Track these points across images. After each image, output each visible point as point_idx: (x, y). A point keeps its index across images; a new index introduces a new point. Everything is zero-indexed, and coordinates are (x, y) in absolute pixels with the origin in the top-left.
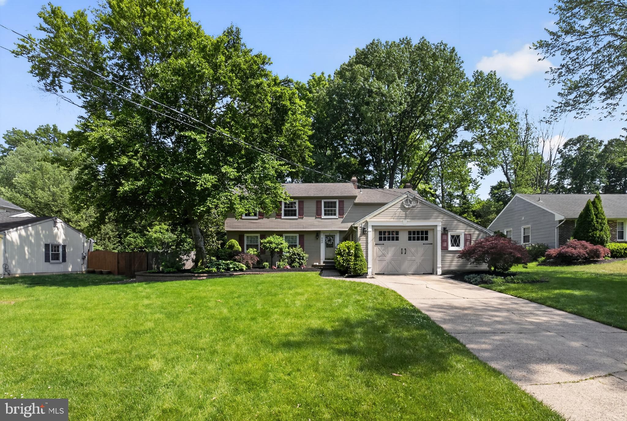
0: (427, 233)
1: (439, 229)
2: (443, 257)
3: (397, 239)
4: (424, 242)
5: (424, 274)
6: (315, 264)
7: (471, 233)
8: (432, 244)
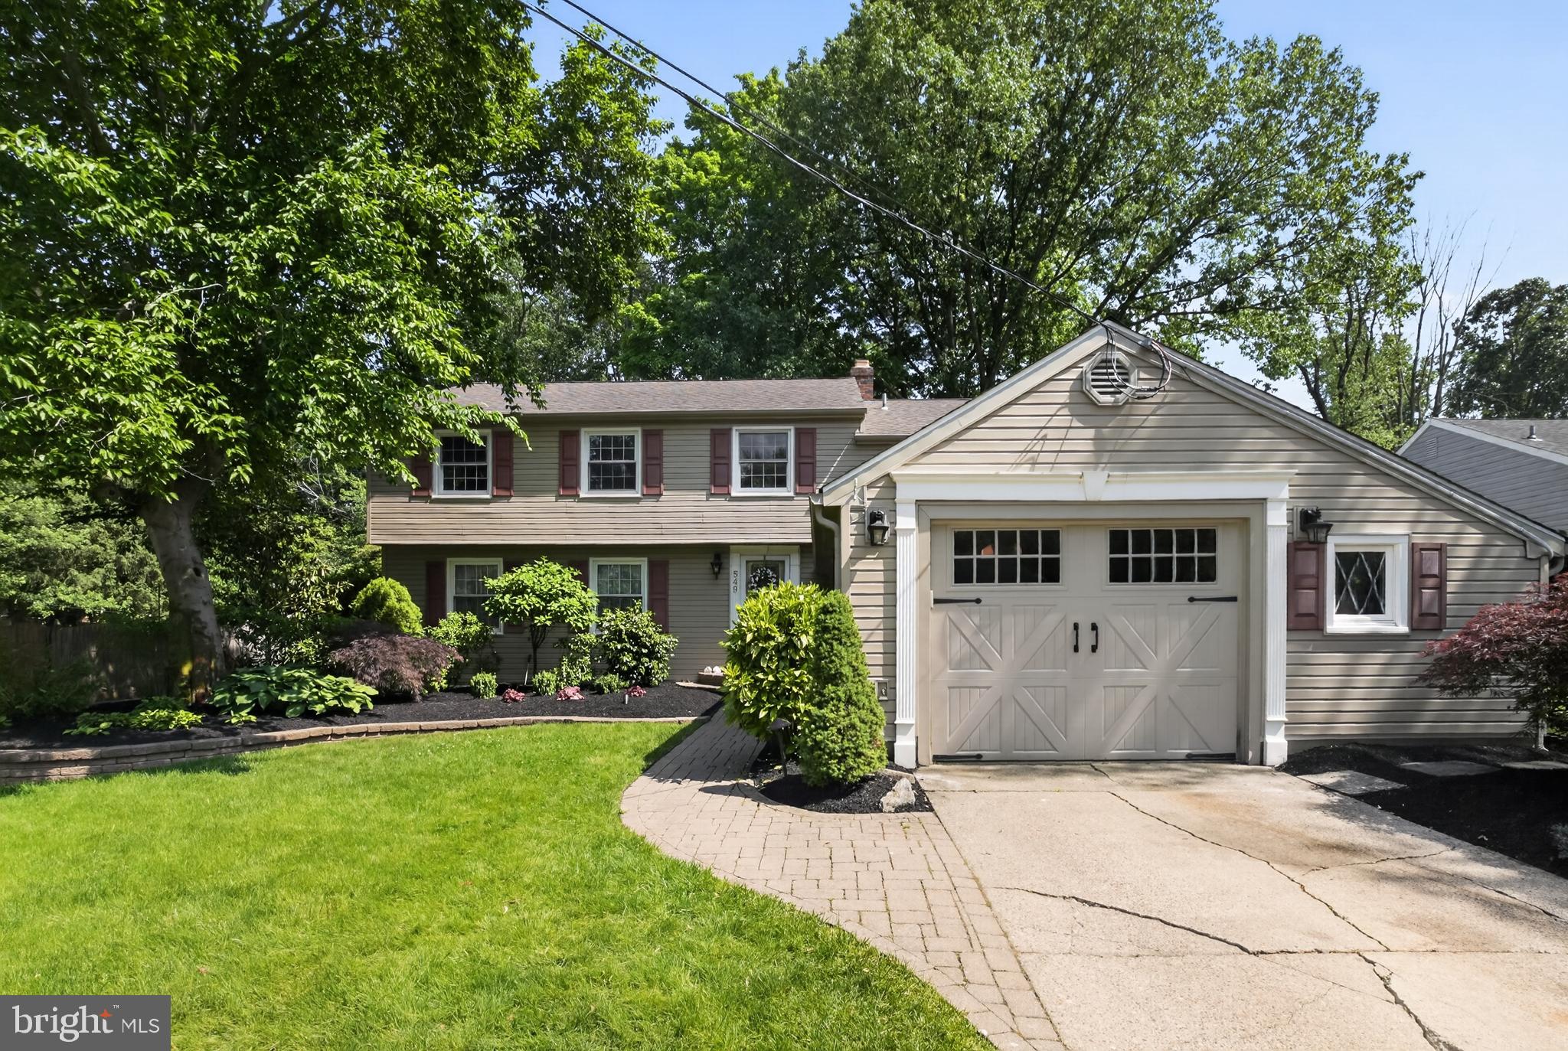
0: (1208, 539)
1: (1278, 518)
2: (1296, 667)
3: (1052, 573)
4: (1197, 588)
5: (1191, 758)
6: (708, 671)
7: (1441, 539)
8: (1234, 599)
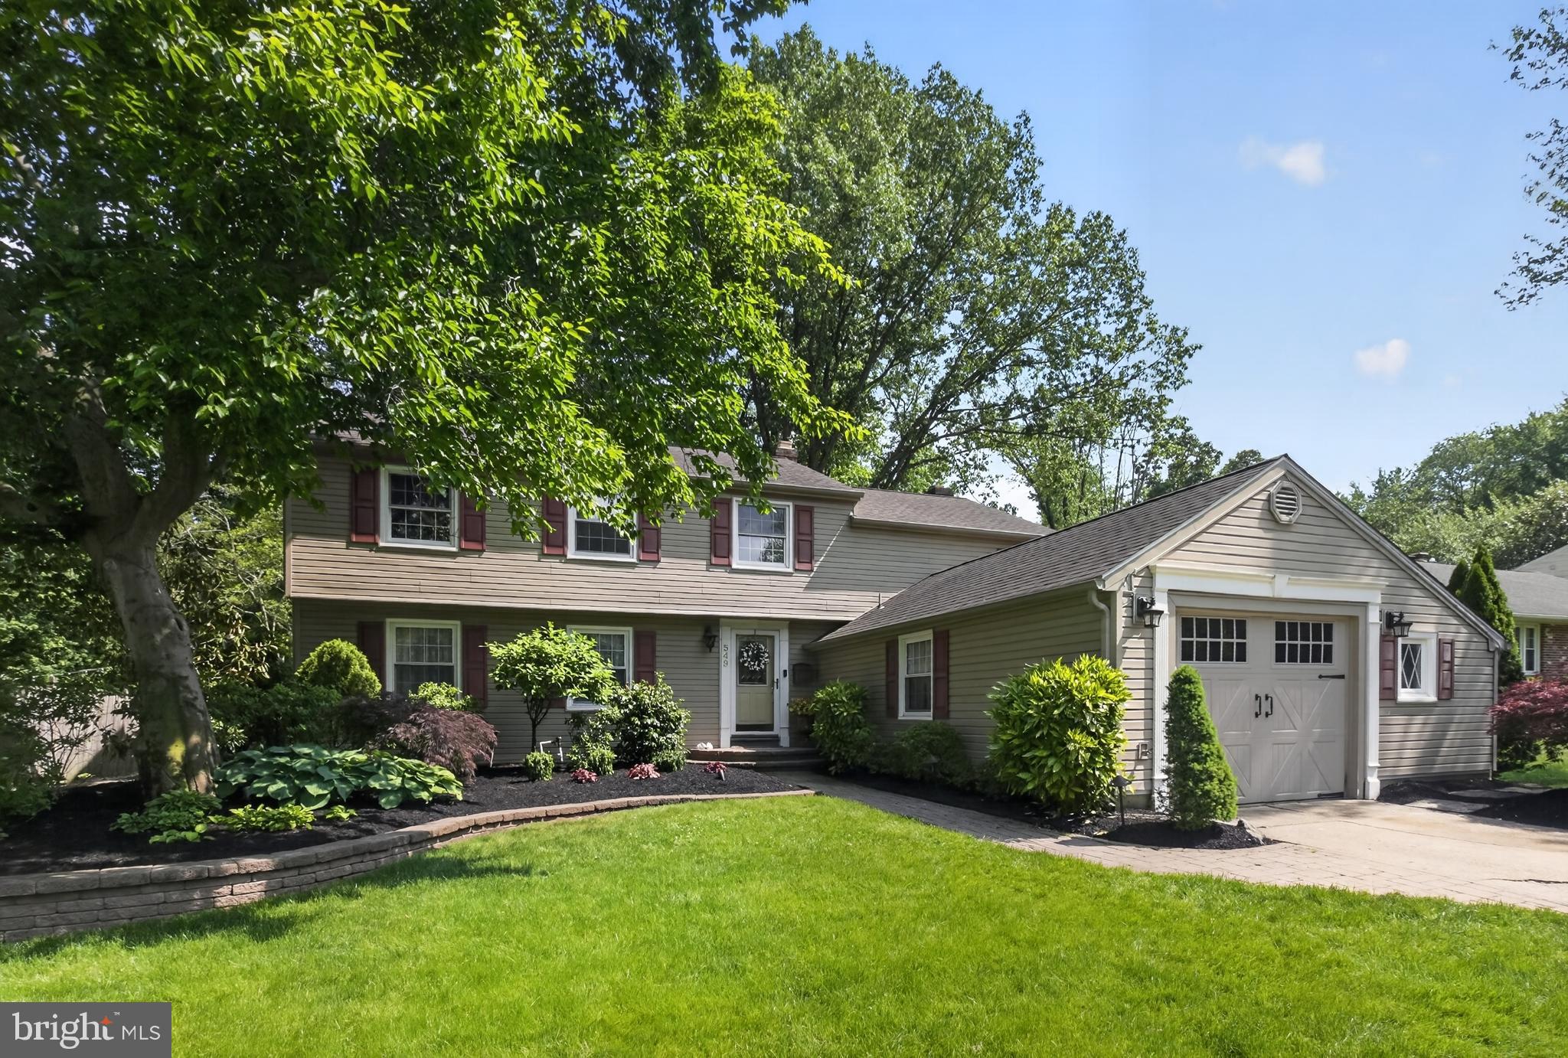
0: (1329, 628)
1: (1374, 617)
2: (1383, 727)
3: (1243, 655)
4: (1322, 667)
5: (1320, 797)
6: (700, 747)
8: (1342, 677)
